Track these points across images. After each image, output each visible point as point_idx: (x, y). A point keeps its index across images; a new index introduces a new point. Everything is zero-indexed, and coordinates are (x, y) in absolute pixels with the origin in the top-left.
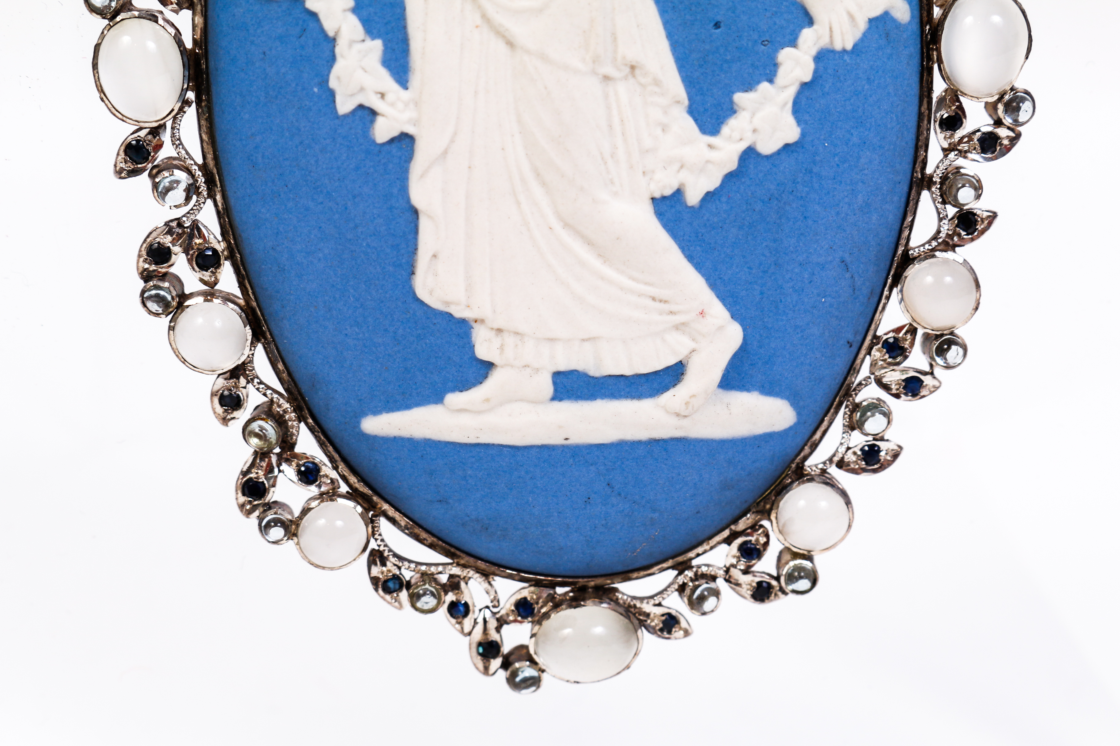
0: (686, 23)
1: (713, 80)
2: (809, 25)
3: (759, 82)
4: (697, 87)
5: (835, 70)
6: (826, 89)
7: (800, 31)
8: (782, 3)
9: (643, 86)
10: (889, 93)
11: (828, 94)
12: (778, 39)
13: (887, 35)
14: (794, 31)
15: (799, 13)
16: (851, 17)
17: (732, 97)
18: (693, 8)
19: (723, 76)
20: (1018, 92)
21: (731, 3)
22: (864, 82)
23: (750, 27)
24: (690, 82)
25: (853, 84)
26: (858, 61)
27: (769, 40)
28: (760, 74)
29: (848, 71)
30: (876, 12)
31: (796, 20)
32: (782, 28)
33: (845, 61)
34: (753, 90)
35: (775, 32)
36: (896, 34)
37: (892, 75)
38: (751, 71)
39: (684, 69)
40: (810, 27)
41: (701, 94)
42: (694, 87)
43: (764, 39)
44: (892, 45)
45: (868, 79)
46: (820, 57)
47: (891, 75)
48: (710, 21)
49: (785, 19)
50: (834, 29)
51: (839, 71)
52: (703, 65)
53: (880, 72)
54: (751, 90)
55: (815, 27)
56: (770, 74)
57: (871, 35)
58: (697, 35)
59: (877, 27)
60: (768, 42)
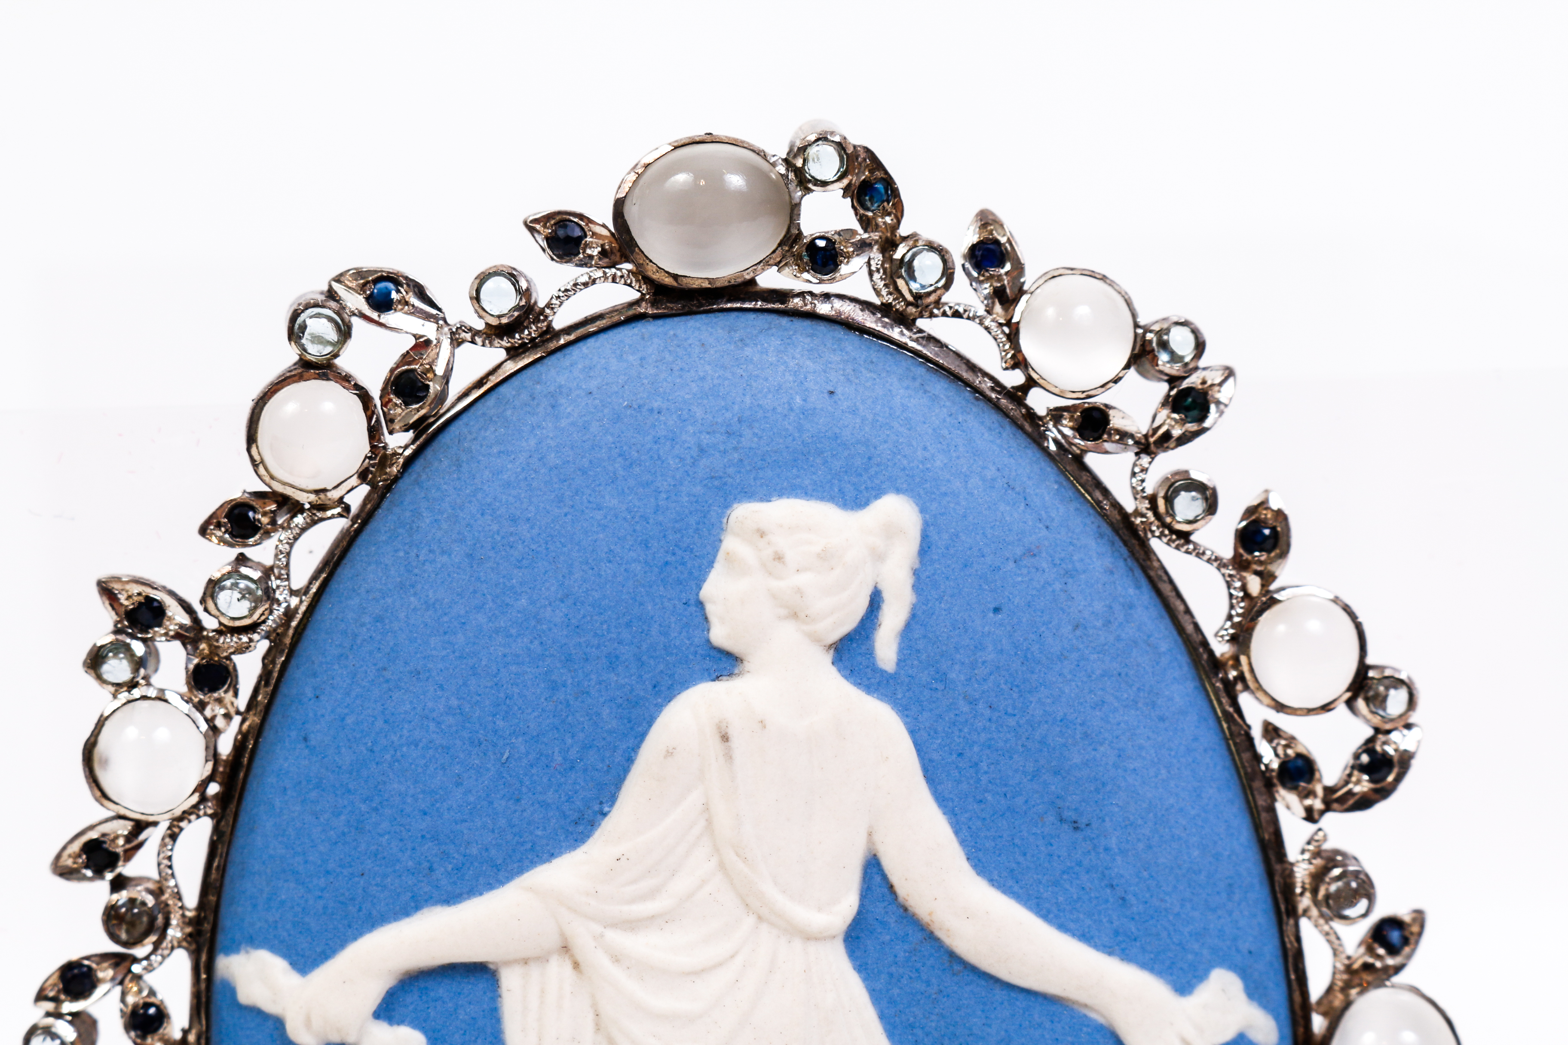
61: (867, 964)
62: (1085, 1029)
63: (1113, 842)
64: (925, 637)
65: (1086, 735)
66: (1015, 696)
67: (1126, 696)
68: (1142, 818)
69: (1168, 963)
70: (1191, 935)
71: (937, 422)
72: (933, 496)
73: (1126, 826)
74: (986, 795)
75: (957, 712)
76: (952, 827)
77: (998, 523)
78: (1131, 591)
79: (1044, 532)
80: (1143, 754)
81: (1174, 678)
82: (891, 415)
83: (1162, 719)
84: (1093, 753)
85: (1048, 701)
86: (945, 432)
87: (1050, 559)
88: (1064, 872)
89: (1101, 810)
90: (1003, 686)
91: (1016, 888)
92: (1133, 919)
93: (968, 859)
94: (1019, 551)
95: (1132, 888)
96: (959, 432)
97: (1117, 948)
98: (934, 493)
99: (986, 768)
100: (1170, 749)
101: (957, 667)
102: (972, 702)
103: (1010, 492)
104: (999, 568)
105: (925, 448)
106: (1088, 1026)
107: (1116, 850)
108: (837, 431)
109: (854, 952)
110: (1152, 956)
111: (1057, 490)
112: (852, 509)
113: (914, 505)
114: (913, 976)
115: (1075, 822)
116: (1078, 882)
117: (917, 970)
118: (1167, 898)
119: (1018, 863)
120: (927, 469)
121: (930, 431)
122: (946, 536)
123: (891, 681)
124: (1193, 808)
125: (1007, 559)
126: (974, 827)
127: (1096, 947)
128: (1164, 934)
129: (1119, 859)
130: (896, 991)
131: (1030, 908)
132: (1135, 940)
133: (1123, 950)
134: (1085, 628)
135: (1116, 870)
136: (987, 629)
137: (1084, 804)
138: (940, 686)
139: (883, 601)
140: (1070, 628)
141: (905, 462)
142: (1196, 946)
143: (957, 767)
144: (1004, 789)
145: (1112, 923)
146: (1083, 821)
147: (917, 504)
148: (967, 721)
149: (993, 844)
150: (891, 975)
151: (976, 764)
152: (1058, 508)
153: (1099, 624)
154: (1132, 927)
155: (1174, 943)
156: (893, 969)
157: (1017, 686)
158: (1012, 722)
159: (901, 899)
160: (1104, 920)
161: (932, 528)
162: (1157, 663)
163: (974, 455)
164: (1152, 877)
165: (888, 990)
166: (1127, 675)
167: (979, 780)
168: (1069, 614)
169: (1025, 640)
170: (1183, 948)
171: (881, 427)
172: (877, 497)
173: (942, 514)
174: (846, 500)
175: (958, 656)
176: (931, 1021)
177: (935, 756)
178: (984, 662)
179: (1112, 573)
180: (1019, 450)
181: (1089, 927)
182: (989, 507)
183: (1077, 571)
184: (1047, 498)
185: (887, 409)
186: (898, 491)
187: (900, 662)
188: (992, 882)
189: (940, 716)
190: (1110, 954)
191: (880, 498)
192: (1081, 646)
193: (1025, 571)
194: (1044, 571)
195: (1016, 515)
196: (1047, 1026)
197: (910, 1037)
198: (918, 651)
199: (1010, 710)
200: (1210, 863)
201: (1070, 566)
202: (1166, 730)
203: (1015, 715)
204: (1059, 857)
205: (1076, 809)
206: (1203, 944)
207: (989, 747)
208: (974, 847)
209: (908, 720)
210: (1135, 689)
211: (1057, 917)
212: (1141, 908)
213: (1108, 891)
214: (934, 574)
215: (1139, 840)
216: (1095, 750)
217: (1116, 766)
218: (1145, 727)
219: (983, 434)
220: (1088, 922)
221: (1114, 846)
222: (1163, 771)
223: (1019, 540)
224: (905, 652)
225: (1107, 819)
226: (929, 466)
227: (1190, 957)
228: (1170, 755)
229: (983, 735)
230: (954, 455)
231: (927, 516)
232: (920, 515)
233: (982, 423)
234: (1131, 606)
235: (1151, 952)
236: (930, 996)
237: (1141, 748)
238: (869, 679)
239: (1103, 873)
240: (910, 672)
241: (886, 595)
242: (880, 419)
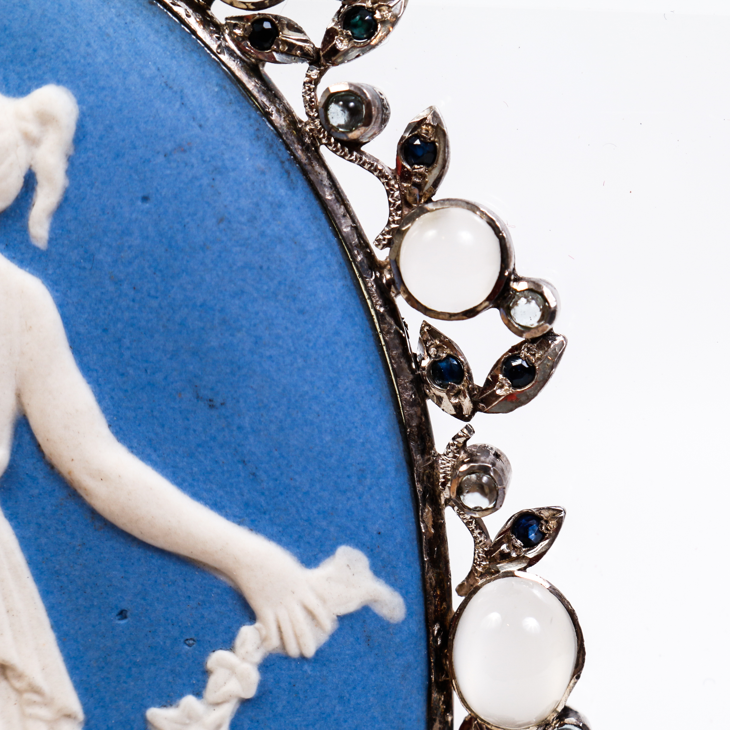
0: (78, 610)
1: (117, 689)
2: (250, 621)
3: (181, 695)
4: (97, 696)
5: (290, 683)
6: (279, 709)
7: (238, 629)
8: (212, 590)
9: (19, 692)
10: (373, 718)
11: (281, 715)
12: (207, 638)
13: (368, 639)
14: (230, 628)
15: (236, 604)
16: (311, 615)
17: (145, 712)
18: (88, 590)
19: (132, 683)
20: (566, 724)
21: (139, 587)
22: (335, 702)
23: (167, 620)
24: (86, 690)
25: (318, 704)
26: (325, 673)
27: (195, 638)
28: (184, 684)
29: (310, 686)
30: (352, 607)
31: (232, 614)
32: (212, 624)
33: (306, 672)
34: (174, 706)
35: (202, 628)
36: (383, 637)
37: (378, 693)
38: (170, 679)
39: (77, 672)
40: (251, 625)
41: (102, 707)
42: (92, 696)
43: (188, 637)
44: (376, 651)
45: (341, 697)
46: (268, 665)
47: (375, 693)
48: (112, 609)
49: (216, 612)
50: (283, 629)
51: (297, 685)
52: (103, 668)
53: (359, 689)
54: (171, 705)
55: (257, 625)
56: (198, 685)
57: (344, 638)
58: (94, 626)
59: (352, 627)
60: (194, 640)
61: (18, 514)
62: (215, 590)
63: (246, 422)
64: (76, 219)
65: (224, 322)
66: (158, 280)
67: (266, 287)
68: (276, 402)
69: (295, 536)
70: (319, 513)
71: (104, 21)
72: (92, 89)
73: (259, 408)
74: (128, 369)
75: (103, 290)
76: (95, 396)
77: (152, 119)
78: (282, 192)
79: (197, 130)
80: (280, 343)
81: (320, 276)
82: (59, 11)
83: (302, 312)
84: (230, 338)
85: (189, 287)
86: (110, 31)
87: (200, 156)
88: (199, 445)
89: (236, 392)
90: (148, 271)
91: (154, 457)
92: (263, 494)
93: (110, 426)
94: (169, 146)
95: (263, 466)
96: (124, 32)
97: (247, 518)
98: (92, 87)
99: (128, 344)
100: (309, 341)
101: (104, 249)
102: (117, 282)
103: (167, 90)
104: (149, 161)
105: (88, 44)
106: (218, 587)
107: (249, 429)
108: (7, 23)
109: (6, 501)
110: (281, 529)
111: (217, 92)
112: (14, 96)
113: (72, 97)
114: (59, 528)
115: (210, 400)
116: (212, 455)
117: (63, 523)
118: (297, 477)
119: (157, 434)
120: (89, 64)
121: (96, 28)
122: (100, 127)
123: (43, 257)
124: (328, 397)
125: (158, 153)
126: (116, 398)
127: (227, 516)
128: (293, 510)
129: (251, 439)
130: (43, 540)
131: (166, 475)
132: (265, 513)
133: (253, 521)
134: (230, 222)
135: (248, 447)
136: (134, 216)
137: (219, 385)
138: (88, 266)
139: (37, 183)
140: (214, 220)
141: (68, 56)
142: (324, 524)
143: (102, 341)
144: (145, 365)
145: (243, 495)
146: (218, 401)
147: (75, 96)
148: (112, 299)
149: (134, 414)
150: (39, 525)
151: (119, 340)
152: (214, 109)
153: (243, 219)
154: (262, 500)
155: (301, 519)
156: (41, 520)
157: (161, 271)
158: (154, 303)
159: (47, 457)
160: (236, 492)
161: (88, 119)
162: (302, 260)
163: (136, 54)
164: (283, 456)
165: (36, 539)
166: (268, 268)
167: (121, 355)
168: (214, 208)
169: (170, 228)
170: (311, 524)
171: (49, 22)
172: (38, 86)
173: (99, 107)
174: (9, 87)
175: (106, 239)
176: (75, 570)
177: (82, 330)
178: (130, 247)
179: (263, 173)
180: (183, 53)
181: (221, 497)
182: (145, 103)
183: (226, 168)
184: (205, 99)
185: (57, 6)
186: (59, 82)
187: (51, 241)
188: (132, 448)
189: (87, 293)
190: (240, 523)
191: (41, 87)
192: (224, 239)
193: (174, 165)
194: (193, 166)
195: (170, 112)
196: (180, 584)
197: (56, 583)
198: (69, 232)
199: (153, 292)
200: (342, 448)
201: (220, 164)
202: (305, 322)
203: (157, 298)
204: (195, 431)
205: (212, 389)
206: (331, 522)
207: (132, 325)
208: (114, 415)
209: (58, 294)
210: (276, 282)
211: (191, 485)
212: (271, 484)
213: (240, 466)
214: (87, 162)
215: (271, 421)
216: (232, 335)
217: (252, 352)
218: (283, 319)
219: (148, 35)
220: (221, 493)
221: (247, 425)
222: (300, 360)
223: (172, 136)
224: (57, 231)
225: (241, 400)
226: (90, 61)
227: (317, 533)
228: (307, 346)
229: (127, 314)
230: (116, 52)
231: (84, 107)
232: (77, 106)
233: (150, 25)
234: (280, 205)
235: (279, 525)
236: (74, 548)
237: (278, 337)
238: (23, 254)
239: (235, 449)
240: (61, 250)
241: (40, 178)
242: (49, 15)
